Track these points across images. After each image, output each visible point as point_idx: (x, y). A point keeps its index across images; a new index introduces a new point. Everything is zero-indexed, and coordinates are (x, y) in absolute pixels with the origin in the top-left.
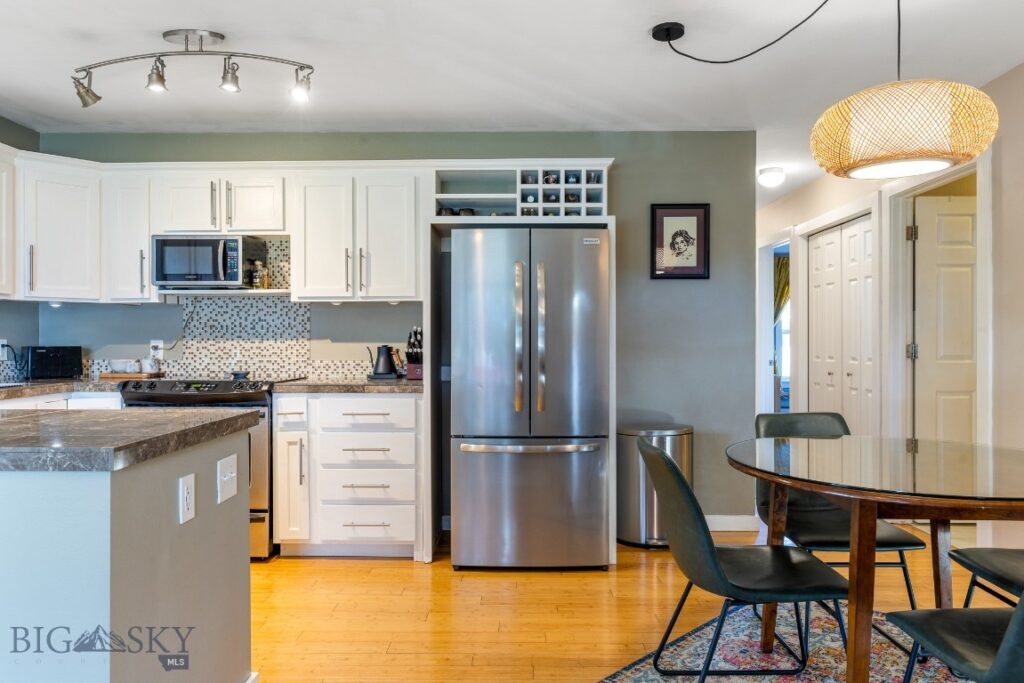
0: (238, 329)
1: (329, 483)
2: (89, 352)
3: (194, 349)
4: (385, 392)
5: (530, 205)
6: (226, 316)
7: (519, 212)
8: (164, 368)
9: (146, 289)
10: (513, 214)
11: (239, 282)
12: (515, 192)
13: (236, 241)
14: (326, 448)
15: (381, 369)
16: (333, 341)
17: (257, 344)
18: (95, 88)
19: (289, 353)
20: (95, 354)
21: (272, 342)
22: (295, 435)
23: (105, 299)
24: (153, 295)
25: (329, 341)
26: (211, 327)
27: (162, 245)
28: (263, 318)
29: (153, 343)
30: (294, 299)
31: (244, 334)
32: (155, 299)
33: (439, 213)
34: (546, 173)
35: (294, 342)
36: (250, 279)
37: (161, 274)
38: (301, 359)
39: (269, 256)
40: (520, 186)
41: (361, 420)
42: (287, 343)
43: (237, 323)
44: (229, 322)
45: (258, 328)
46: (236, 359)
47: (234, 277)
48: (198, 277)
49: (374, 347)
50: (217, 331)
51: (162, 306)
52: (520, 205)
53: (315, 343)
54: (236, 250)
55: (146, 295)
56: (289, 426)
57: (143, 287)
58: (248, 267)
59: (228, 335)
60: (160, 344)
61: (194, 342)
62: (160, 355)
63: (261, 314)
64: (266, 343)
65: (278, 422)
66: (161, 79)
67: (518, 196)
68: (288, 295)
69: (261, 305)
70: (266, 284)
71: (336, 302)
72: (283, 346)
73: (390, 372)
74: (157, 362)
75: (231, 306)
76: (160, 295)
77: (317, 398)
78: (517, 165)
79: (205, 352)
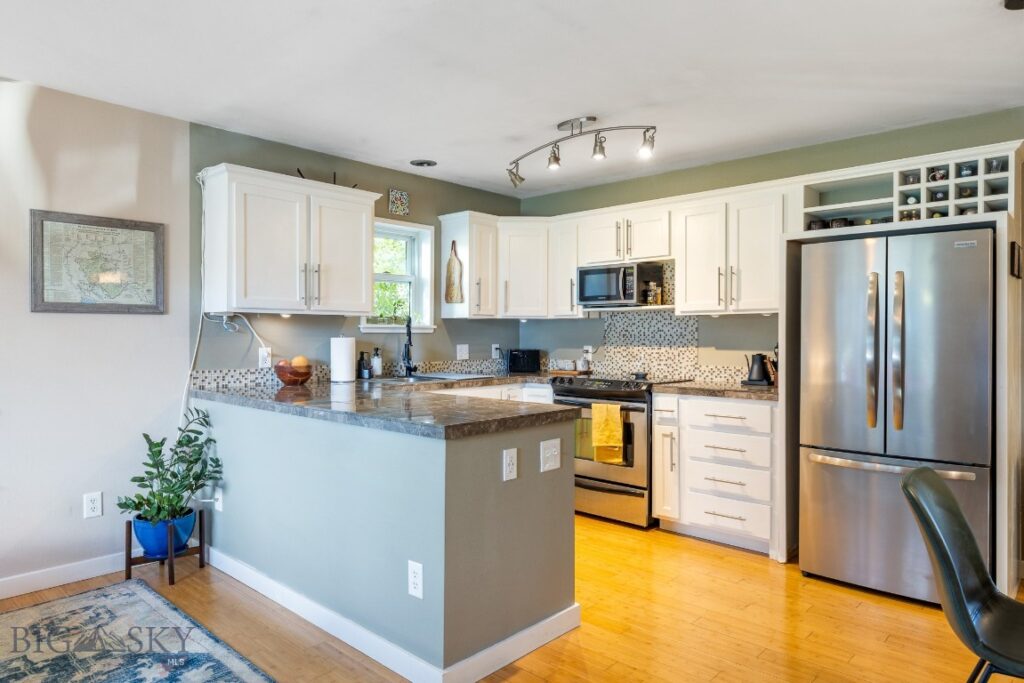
0: (642, 337)
1: (695, 473)
2: (546, 354)
3: (611, 353)
4: (742, 398)
5: (912, 206)
6: (634, 327)
7: (896, 216)
8: (592, 368)
9: (575, 308)
10: (889, 220)
11: (634, 301)
12: (891, 195)
13: (632, 268)
14: (693, 443)
15: (755, 376)
16: (717, 348)
17: (656, 351)
18: (521, 173)
19: (680, 358)
20: (551, 355)
21: (668, 348)
22: (668, 429)
23: (551, 316)
24: (579, 312)
25: (713, 348)
26: (624, 335)
27: (583, 274)
28: (661, 328)
29: (586, 348)
30: (678, 313)
31: (647, 342)
32: (581, 316)
33: (809, 227)
34: (932, 171)
35: (685, 348)
36: (644, 298)
37: (583, 297)
38: (690, 363)
39: (665, 276)
40: (897, 188)
41: (722, 421)
42: (681, 349)
43: (642, 333)
44: (636, 332)
45: (657, 336)
46: (641, 362)
47: (631, 296)
48: (609, 298)
49: (750, 354)
50: (627, 339)
51: (587, 320)
52: (897, 209)
53: (701, 349)
54: (632, 274)
55: (575, 312)
56: (663, 421)
57: (572, 306)
58: (643, 287)
59: (635, 343)
60: (590, 349)
61: (612, 348)
62: (589, 357)
63: (660, 325)
64: (663, 350)
65: (656, 416)
66: (557, 159)
67: (895, 199)
68: (673, 311)
69: (659, 318)
70: (659, 301)
71: (715, 315)
72: (676, 353)
73: (762, 377)
74: (588, 362)
75: (638, 318)
76: (584, 313)
77: (686, 399)
78: (894, 167)
79: (619, 355)
